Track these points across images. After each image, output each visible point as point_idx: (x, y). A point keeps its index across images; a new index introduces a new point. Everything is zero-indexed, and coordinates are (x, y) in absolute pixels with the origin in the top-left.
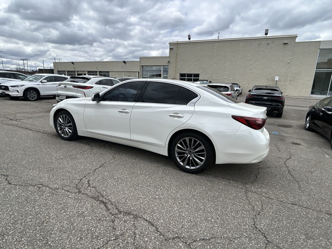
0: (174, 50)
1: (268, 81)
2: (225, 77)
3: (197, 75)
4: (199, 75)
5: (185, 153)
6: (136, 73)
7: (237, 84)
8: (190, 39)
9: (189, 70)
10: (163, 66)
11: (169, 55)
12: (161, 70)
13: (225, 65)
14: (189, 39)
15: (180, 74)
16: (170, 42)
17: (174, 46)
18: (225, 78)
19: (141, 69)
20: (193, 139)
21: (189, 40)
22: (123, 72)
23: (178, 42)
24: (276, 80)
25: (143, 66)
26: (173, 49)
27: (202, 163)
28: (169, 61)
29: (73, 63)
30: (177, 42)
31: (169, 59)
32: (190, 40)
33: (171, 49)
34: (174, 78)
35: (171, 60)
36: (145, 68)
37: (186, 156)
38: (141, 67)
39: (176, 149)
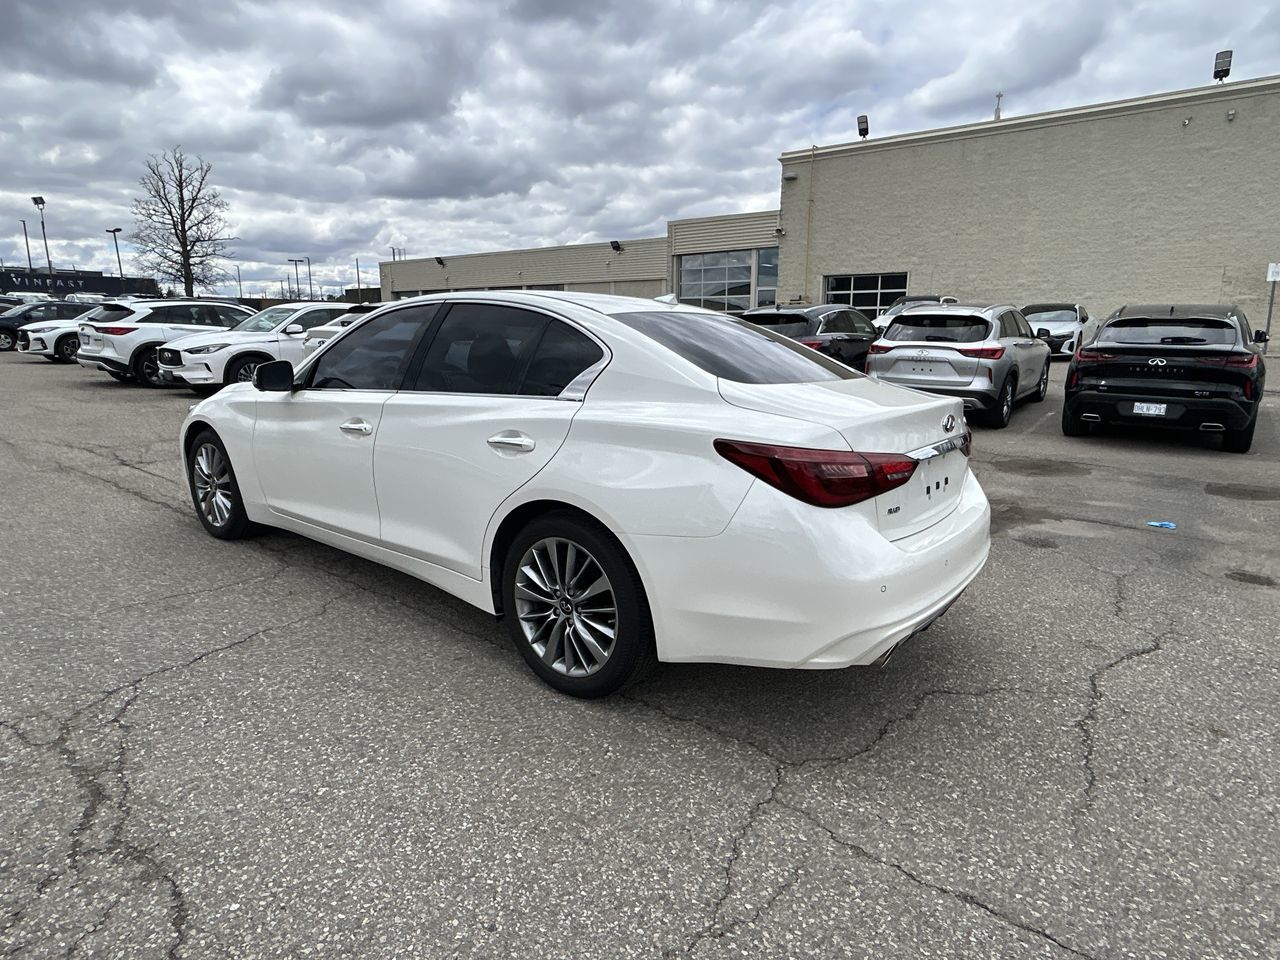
0: (802, 184)
1: (1227, 289)
2: (1020, 281)
3: (899, 280)
4: (906, 276)
5: (548, 607)
6: (659, 283)
7: (1071, 308)
8: (867, 133)
9: (863, 259)
10: (758, 249)
11: (782, 203)
12: (749, 269)
13: (1022, 228)
14: (864, 132)
15: (825, 277)
16: (783, 154)
17: (799, 171)
19: (673, 267)
20: (571, 545)
21: (861, 138)
22: (613, 285)
23: (817, 149)
24: (1270, 279)
25: (680, 256)
26: (798, 181)
27: (606, 654)
28: (779, 231)
29: (440, 261)
30: (813, 150)
31: (781, 219)
32: (868, 137)
33: (788, 181)
34: (803, 294)
35: (788, 227)
36: (687, 265)
37: (553, 617)
38: (675, 259)
39: (519, 585)
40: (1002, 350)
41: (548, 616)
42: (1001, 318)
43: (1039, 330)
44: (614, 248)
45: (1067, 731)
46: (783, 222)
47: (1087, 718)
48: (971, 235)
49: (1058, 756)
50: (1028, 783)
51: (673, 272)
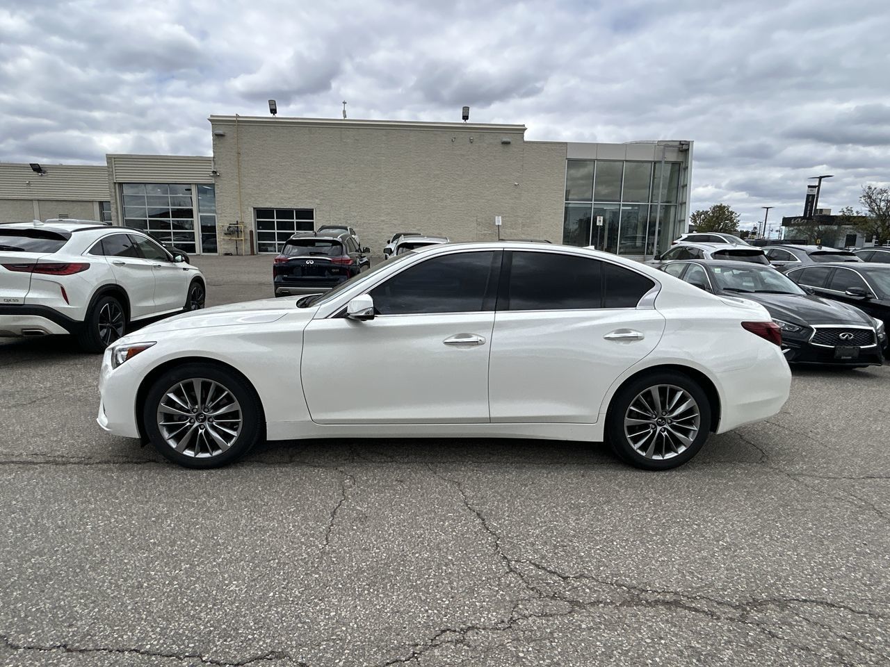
0: (230, 140)
1: (479, 228)
2: (382, 218)
3: (308, 214)
4: (313, 212)
8: (276, 112)
9: (282, 199)
10: (198, 185)
11: (214, 152)
12: (190, 201)
13: (380, 187)
14: (273, 111)
15: (255, 208)
16: (211, 116)
17: (224, 129)
18: (383, 221)
19: (115, 192)
21: (271, 115)
23: (239, 117)
24: (497, 224)
25: (121, 184)
26: (226, 138)
28: (213, 172)
30: (236, 117)
31: (215, 164)
32: (277, 115)
33: (218, 136)
34: (239, 220)
35: (221, 170)
36: (127, 191)
38: (117, 185)
44: (35, 170)
46: (216, 166)
48: (351, 188)
51: (116, 195)
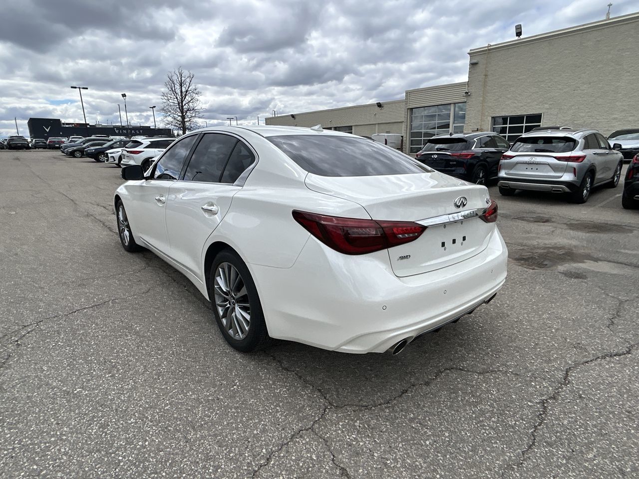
0: (481, 67)
3: (536, 118)
4: (541, 116)
5: (226, 300)
6: (401, 123)
8: (521, 35)
9: (515, 107)
10: (455, 104)
11: (469, 78)
12: (449, 115)
14: (519, 34)
15: (493, 118)
16: (471, 50)
17: (479, 59)
18: (614, 119)
19: (407, 115)
20: (232, 267)
21: (517, 38)
22: (377, 126)
23: (491, 46)
25: (412, 109)
26: (478, 65)
27: (248, 329)
28: (467, 93)
29: (293, 116)
30: (488, 47)
31: (468, 86)
32: (522, 37)
33: (473, 65)
34: (479, 127)
35: (472, 90)
36: (417, 113)
37: (228, 305)
38: (409, 110)
39: (216, 286)
40: (584, 157)
41: (227, 305)
42: (586, 138)
43: (615, 144)
44: (378, 106)
45: (531, 406)
46: (469, 88)
47: (550, 398)
48: (583, 90)
49: (515, 424)
50: (483, 440)
51: (407, 117)
